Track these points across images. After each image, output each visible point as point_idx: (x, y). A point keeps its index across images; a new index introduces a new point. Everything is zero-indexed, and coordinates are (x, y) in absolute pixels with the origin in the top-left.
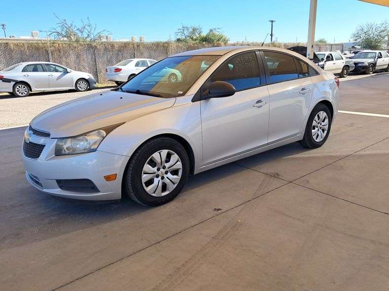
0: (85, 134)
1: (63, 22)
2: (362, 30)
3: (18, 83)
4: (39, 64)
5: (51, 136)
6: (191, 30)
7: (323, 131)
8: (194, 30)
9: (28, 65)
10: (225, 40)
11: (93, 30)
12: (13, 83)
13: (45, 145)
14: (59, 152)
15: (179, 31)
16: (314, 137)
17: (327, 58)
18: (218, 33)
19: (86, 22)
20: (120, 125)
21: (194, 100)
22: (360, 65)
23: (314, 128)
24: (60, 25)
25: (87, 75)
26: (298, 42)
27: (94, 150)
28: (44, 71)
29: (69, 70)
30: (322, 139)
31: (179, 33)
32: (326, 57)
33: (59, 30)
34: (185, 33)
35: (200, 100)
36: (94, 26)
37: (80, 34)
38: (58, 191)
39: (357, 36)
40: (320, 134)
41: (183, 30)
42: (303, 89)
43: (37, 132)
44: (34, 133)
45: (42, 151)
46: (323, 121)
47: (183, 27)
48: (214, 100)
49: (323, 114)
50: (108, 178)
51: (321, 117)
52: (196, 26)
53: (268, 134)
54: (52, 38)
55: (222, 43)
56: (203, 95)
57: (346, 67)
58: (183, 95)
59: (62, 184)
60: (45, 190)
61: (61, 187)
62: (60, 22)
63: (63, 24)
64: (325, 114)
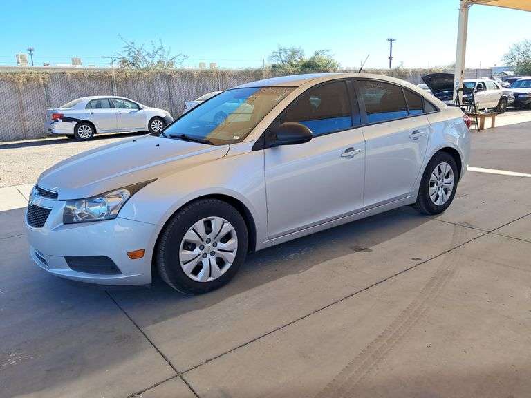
0: (102, 195)
1: (130, 44)
2: (518, 50)
3: (80, 123)
4: (105, 99)
5: (59, 198)
6: (290, 53)
7: (446, 191)
8: (294, 53)
9: (93, 100)
10: (334, 66)
11: (166, 54)
12: (74, 123)
13: (50, 210)
14: (68, 219)
15: (275, 54)
16: (433, 198)
17: (477, 88)
18: (324, 57)
19: (158, 45)
20: (149, 183)
21: (254, 149)
22: (521, 96)
23: (432, 186)
24: (127, 49)
25: (163, 113)
26: (430, 67)
27: (114, 217)
28: (111, 107)
29: (141, 106)
30: (443, 203)
31: (273, 57)
32: (476, 86)
33: (125, 55)
34: (282, 56)
35: (264, 148)
36: (166, 49)
37: (149, 60)
38: (67, 272)
39: (511, 57)
40: (440, 195)
41: (280, 53)
42: (415, 132)
43: (42, 192)
44: (39, 194)
45: (47, 217)
46: (447, 177)
47: (281, 50)
48: (286, 149)
49: (446, 167)
50: (133, 255)
51: (443, 171)
52: (297, 47)
53: (364, 195)
54: (116, 66)
55: (331, 70)
56: (268, 141)
57: (504, 99)
58: (240, 141)
59: (73, 262)
60: (52, 271)
61: (71, 266)
62: (126, 45)
63: (130, 48)
64: (449, 168)
